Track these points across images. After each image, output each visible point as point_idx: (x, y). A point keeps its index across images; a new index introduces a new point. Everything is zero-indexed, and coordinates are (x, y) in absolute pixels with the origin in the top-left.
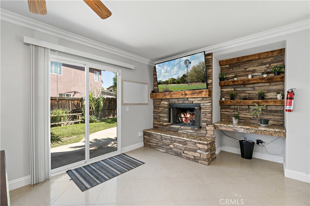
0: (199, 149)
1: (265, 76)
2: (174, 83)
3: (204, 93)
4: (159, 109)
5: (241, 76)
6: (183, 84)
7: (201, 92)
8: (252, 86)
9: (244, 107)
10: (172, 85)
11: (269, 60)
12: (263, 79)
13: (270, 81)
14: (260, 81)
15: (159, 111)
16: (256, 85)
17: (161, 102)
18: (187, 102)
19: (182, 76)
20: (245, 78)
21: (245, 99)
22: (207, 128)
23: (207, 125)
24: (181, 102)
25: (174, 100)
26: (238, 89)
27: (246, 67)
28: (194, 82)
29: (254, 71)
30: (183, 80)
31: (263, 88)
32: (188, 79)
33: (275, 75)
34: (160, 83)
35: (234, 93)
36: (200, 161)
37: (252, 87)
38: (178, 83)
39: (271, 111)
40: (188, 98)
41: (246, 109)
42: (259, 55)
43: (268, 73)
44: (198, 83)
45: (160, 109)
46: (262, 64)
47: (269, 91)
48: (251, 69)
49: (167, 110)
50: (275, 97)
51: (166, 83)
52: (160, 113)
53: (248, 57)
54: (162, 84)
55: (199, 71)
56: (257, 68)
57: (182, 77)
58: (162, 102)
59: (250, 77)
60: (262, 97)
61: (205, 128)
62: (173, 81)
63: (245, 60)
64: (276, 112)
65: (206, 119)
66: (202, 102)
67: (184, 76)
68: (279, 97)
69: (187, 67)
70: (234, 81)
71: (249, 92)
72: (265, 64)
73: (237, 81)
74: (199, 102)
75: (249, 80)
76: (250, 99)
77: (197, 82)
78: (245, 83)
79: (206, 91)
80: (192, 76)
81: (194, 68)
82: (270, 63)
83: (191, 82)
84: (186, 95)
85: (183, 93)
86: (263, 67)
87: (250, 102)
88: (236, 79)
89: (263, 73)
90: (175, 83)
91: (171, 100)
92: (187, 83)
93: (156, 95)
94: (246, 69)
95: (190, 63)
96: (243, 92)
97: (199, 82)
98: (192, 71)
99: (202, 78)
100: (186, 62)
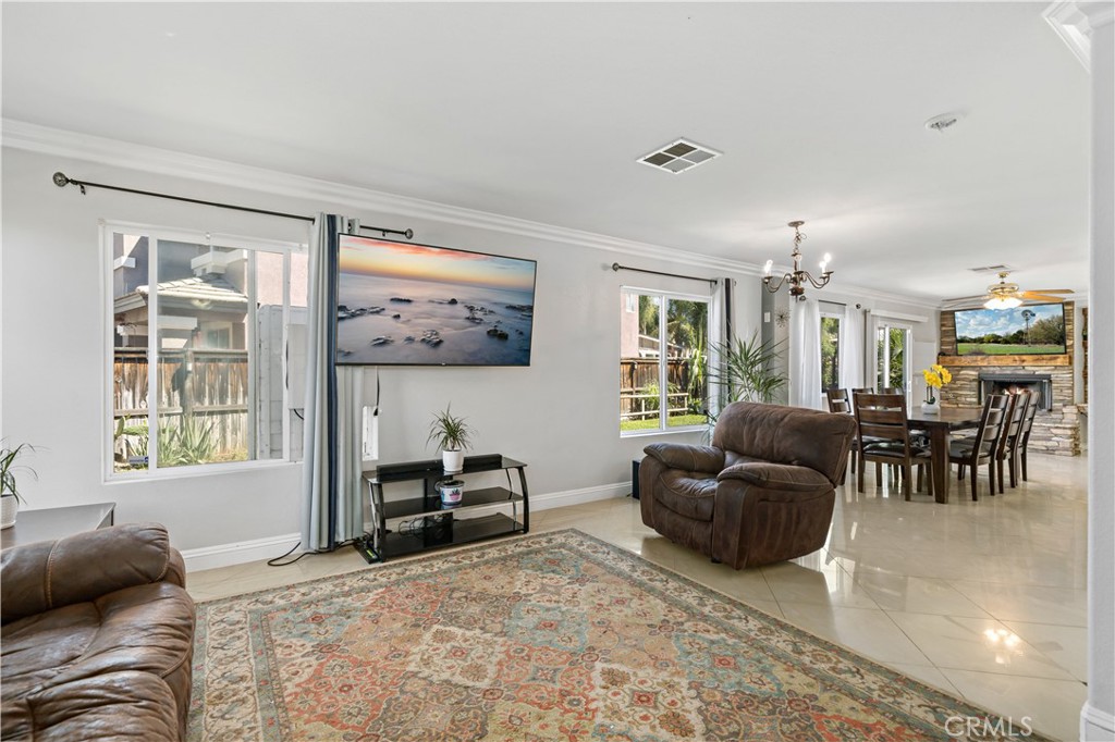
0: (1055, 435)
2: (996, 342)
3: (1060, 359)
4: (954, 384)
6: (1016, 345)
7: (1054, 359)
10: (992, 344)
15: (955, 386)
17: (959, 371)
18: (1022, 372)
19: (1015, 332)
22: (1065, 410)
24: (1008, 372)
25: (992, 369)
28: (1041, 343)
30: (1018, 338)
32: (1028, 338)
34: (963, 340)
38: (1007, 342)
40: (1024, 367)
44: (1048, 345)
45: (958, 382)
49: (976, 383)
51: (980, 341)
52: (957, 389)
54: (968, 342)
55: (1049, 328)
57: (1015, 334)
58: (962, 372)
61: (1061, 410)
62: (996, 340)
65: (1062, 398)
66: (1055, 372)
67: (1020, 332)
69: (1027, 320)
74: (1049, 372)
77: (1045, 343)
79: (1063, 358)
80: (1036, 333)
81: (1042, 324)
83: (1033, 343)
84: (1023, 361)
85: (1018, 359)
90: (998, 342)
91: (983, 369)
92: (1026, 343)
93: (953, 361)
95: (1034, 315)
97: (1049, 343)
98: (1036, 327)
99: (1056, 338)
100: (1025, 313)
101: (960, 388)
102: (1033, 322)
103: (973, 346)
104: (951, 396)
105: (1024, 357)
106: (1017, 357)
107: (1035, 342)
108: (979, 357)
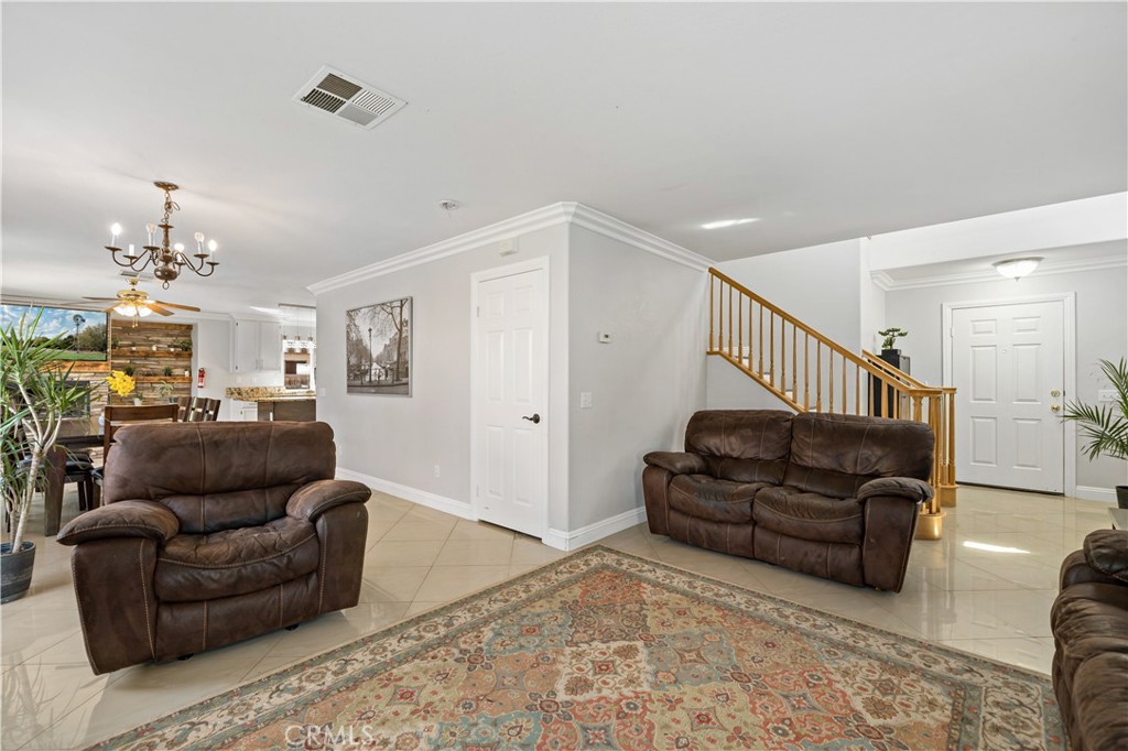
1: (172, 350)
3: (102, 367)
5: (142, 345)
7: (98, 365)
8: (156, 359)
9: (145, 385)
11: (176, 332)
12: (171, 353)
13: (178, 355)
14: (167, 355)
16: (161, 359)
20: (147, 348)
21: (149, 375)
26: (138, 362)
27: (148, 335)
28: (88, 349)
29: (158, 342)
31: (168, 363)
32: (78, 344)
33: (183, 350)
35: (132, 366)
37: (157, 361)
39: (177, 389)
41: (148, 388)
42: (167, 324)
43: (175, 347)
44: (94, 352)
46: (168, 335)
47: (176, 367)
48: (155, 338)
50: (182, 374)
55: (96, 336)
56: (163, 339)
57: (64, 339)
59: (154, 348)
60: (168, 373)
63: (151, 326)
64: (183, 389)
66: (95, 378)
67: (70, 338)
68: (187, 373)
69: (78, 325)
70: (132, 352)
71: (152, 366)
72: (171, 336)
73: (138, 352)
74: (88, 379)
75: (154, 353)
76: (155, 375)
77: (91, 350)
78: (148, 355)
79: (107, 364)
80: (85, 340)
81: (90, 331)
82: (177, 336)
83: (81, 349)
86: (170, 340)
87: (156, 379)
88: (134, 349)
89: (169, 346)
92: (75, 349)
94: (149, 337)
95: (84, 321)
96: (143, 365)
97: (96, 350)
98: (84, 333)
99: (101, 346)
100: (76, 318)
102: (83, 328)
107: (83, 349)
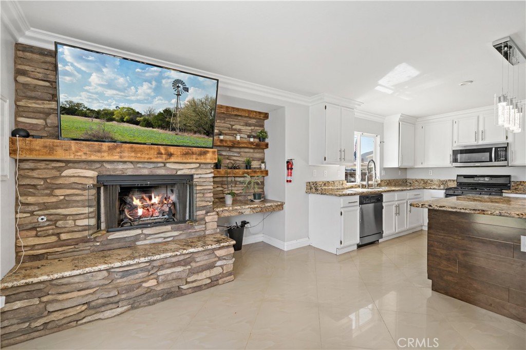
0: (220, 259)
1: (252, 140)
2: (133, 122)
3: (209, 155)
4: (51, 195)
5: (226, 134)
6: (160, 131)
7: (205, 153)
8: (238, 150)
9: (229, 179)
10: (126, 125)
11: (253, 121)
13: (255, 147)
14: (249, 146)
15: (54, 199)
16: (242, 150)
17: (60, 169)
18: (162, 172)
19: (161, 110)
20: (231, 138)
21: (234, 168)
22: (208, 219)
23: (207, 213)
24: (145, 172)
25: (121, 166)
26: (224, 153)
27: (232, 123)
28: (190, 131)
29: (239, 131)
30: (164, 120)
31: (248, 155)
32: (177, 121)
33: (260, 141)
36: (220, 281)
37: (239, 153)
38: (148, 124)
40: (165, 164)
42: (250, 112)
43: (254, 137)
44: (197, 135)
45: (58, 192)
46: (247, 125)
47: (254, 159)
48: (238, 127)
49: (94, 191)
50: (258, 166)
51: (107, 116)
52: (56, 206)
53: (238, 109)
54: (85, 115)
55: (202, 113)
56: (243, 128)
57: (160, 114)
58: (66, 173)
59: (238, 138)
60: (248, 165)
61: (203, 219)
62: (133, 118)
63: (235, 113)
65: (204, 204)
66: (200, 171)
67: (167, 112)
69: (178, 95)
71: (235, 158)
72: (250, 125)
73: (226, 141)
74: (193, 172)
77: (195, 133)
78: (233, 146)
79: (214, 152)
80: (186, 116)
81: (193, 104)
82: (254, 126)
83: (181, 130)
84: (170, 155)
85: (163, 152)
86: (249, 129)
87: (240, 172)
88: (222, 137)
89: (249, 137)
90: (137, 123)
91: (108, 166)
92: (173, 129)
94: (232, 126)
95: (186, 90)
96: (228, 158)
97: (199, 132)
98: (187, 107)
99: (207, 127)
100: (177, 83)
101: (66, 203)
103: (95, 124)
104: (42, 219)
105: (172, 149)
106: (162, 149)
107: (184, 130)
108: (105, 145)
